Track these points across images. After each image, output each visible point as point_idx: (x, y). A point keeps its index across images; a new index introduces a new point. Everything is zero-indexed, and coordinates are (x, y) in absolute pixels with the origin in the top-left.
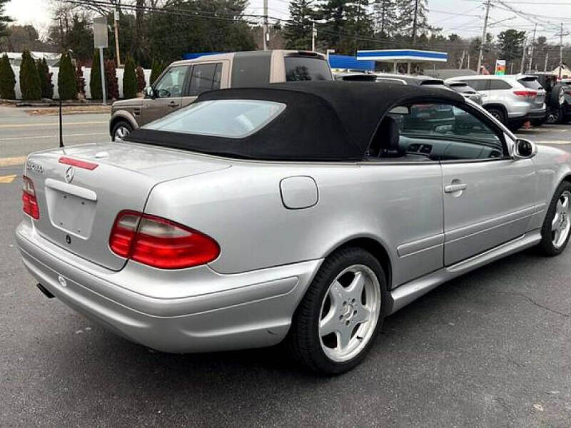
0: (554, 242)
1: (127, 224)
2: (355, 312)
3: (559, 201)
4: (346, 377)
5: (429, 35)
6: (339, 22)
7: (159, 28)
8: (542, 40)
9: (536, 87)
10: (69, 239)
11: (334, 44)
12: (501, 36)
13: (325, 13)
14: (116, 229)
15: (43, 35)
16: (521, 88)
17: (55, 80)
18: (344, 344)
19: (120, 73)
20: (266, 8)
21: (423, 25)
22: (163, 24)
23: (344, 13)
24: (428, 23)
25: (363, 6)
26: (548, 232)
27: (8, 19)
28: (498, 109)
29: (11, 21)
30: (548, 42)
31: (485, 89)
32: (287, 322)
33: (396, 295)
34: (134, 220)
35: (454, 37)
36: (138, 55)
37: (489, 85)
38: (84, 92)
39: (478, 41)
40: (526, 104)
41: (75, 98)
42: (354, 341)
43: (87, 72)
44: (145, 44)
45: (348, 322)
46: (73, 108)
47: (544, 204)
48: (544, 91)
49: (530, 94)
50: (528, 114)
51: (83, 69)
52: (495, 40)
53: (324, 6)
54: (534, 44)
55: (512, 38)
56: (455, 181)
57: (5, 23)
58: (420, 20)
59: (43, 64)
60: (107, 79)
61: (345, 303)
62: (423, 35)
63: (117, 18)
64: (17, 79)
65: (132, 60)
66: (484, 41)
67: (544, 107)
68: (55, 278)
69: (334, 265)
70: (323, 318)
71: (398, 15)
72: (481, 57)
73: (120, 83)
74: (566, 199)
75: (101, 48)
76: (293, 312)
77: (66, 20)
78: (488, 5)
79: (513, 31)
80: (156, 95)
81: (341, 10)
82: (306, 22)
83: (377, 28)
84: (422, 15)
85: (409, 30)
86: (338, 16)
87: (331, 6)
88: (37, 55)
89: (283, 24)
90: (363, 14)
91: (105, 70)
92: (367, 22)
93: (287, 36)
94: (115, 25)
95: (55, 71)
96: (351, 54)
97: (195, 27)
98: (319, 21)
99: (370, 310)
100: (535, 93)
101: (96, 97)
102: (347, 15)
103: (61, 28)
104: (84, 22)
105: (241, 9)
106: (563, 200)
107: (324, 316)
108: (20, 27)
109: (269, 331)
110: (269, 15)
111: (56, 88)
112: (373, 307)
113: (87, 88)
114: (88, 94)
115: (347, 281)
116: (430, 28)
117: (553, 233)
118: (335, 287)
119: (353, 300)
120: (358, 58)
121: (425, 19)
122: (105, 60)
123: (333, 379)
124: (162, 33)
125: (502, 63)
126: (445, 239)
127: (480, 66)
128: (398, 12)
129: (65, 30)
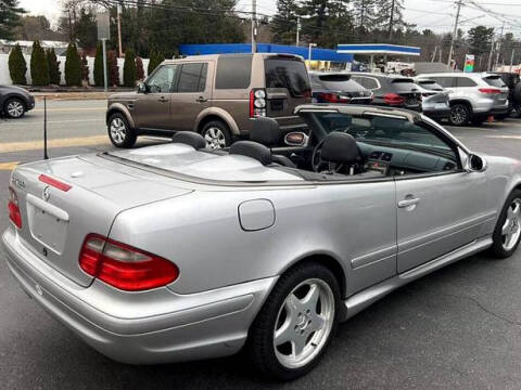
0: (504, 246)
1: (95, 246)
2: (310, 322)
3: (510, 208)
4: (299, 382)
5: (405, 30)
6: (321, 18)
7: (158, 21)
8: (509, 36)
9: (500, 85)
10: (45, 252)
11: (316, 38)
12: (471, 32)
13: (310, 9)
14: (84, 250)
15: (54, 25)
16: (486, 86)
17: (62, 68)
18: (299, 351)
19: (121, 62)
20: (254, 6)
21: (399, 21)
22: (161, 17)
23: (327, 9)
24: (404, 20)
25: (344, 4)
26: (499, 237)
27: (22, 11)
28: (464, 104)
29: (25, 12)
30: (515, 38)
31: (452, 86)
32: (243, 335)
33: (350, 304)
34: (100, 244)
35: (427, 32)
36: (138, 45)
37: (456, 82)
38: (88, 79)
39: (449, 36)
40: (489, 101)
41: (79, 85)
42: (308, 348)
43: (91, 61)
44: (145, 35)
45: (303, 331)
46: (78, 94)
47: (495, 211)
48: (507, 89)
49: (494, 91)
50: (492, 110)
51: (88, 58)
52: (466, 36)
53: (309, 3)
54: (502, 40)
55: (481, 34)
56: (409, 196)
57: (20, 14)
58: (396, 16)
59: (52, 54)
60: (108, 68)
61: (300, 314)
62: (399, 31)
63: (119, 11)
64: (28, 66)
65: (132, 50)
66: (456, 37)
67: (507, 103)
68: (33, 286)
69: (290, 280)
70: (278, 328)
71: (376, 11)
72: (452, 52)
73: (121, 71)
74: (518, 205)
75: (104, 40)
76: (249, 325)
77: (74, 12)
78: (460, 4)
79: (482, 27)
80: (148, 90)
81: (324, 6)
82: (292, 17)
83: (356, 22)
84: (398, 12)
85: (385, 26)
86: (321, 12)
87: (315, 3)
88: (48, 44)
89: (270, 19)
90: (344, 10)
91: (107, 60)
92: (348, 18)
93: (274, 30)
94: (118, 18)
95: (62, 59)
96: (332, 48)
97: (191, 21)
98: (304, 17)
99: (324, 318)
100: (499, 91)
101: (99, 84)
102: (329, 11)
103: (70, 19)
104: (90, 15)
105: (233, 4)
106: (514, 207)
107: (279, 327)
108: (33, 17)
109: (225, 344)
110: (257, 11)
111: (63, 75)
112: (327, 315)
113: (91, 76)
114: (92, 81)
115: (302, 293)
116: (405, 24)
117: (504, 237)
118: (291, 300)
119: (308, 311)
120: (339, 51)
121: (401, 17)
122: (107, 49)
123: (286, 385)
124: (160, 26)
125: (471, 57)
126: (397, 250)
127: (450, 60)
128: (376, 10)
129: (73, 22)
